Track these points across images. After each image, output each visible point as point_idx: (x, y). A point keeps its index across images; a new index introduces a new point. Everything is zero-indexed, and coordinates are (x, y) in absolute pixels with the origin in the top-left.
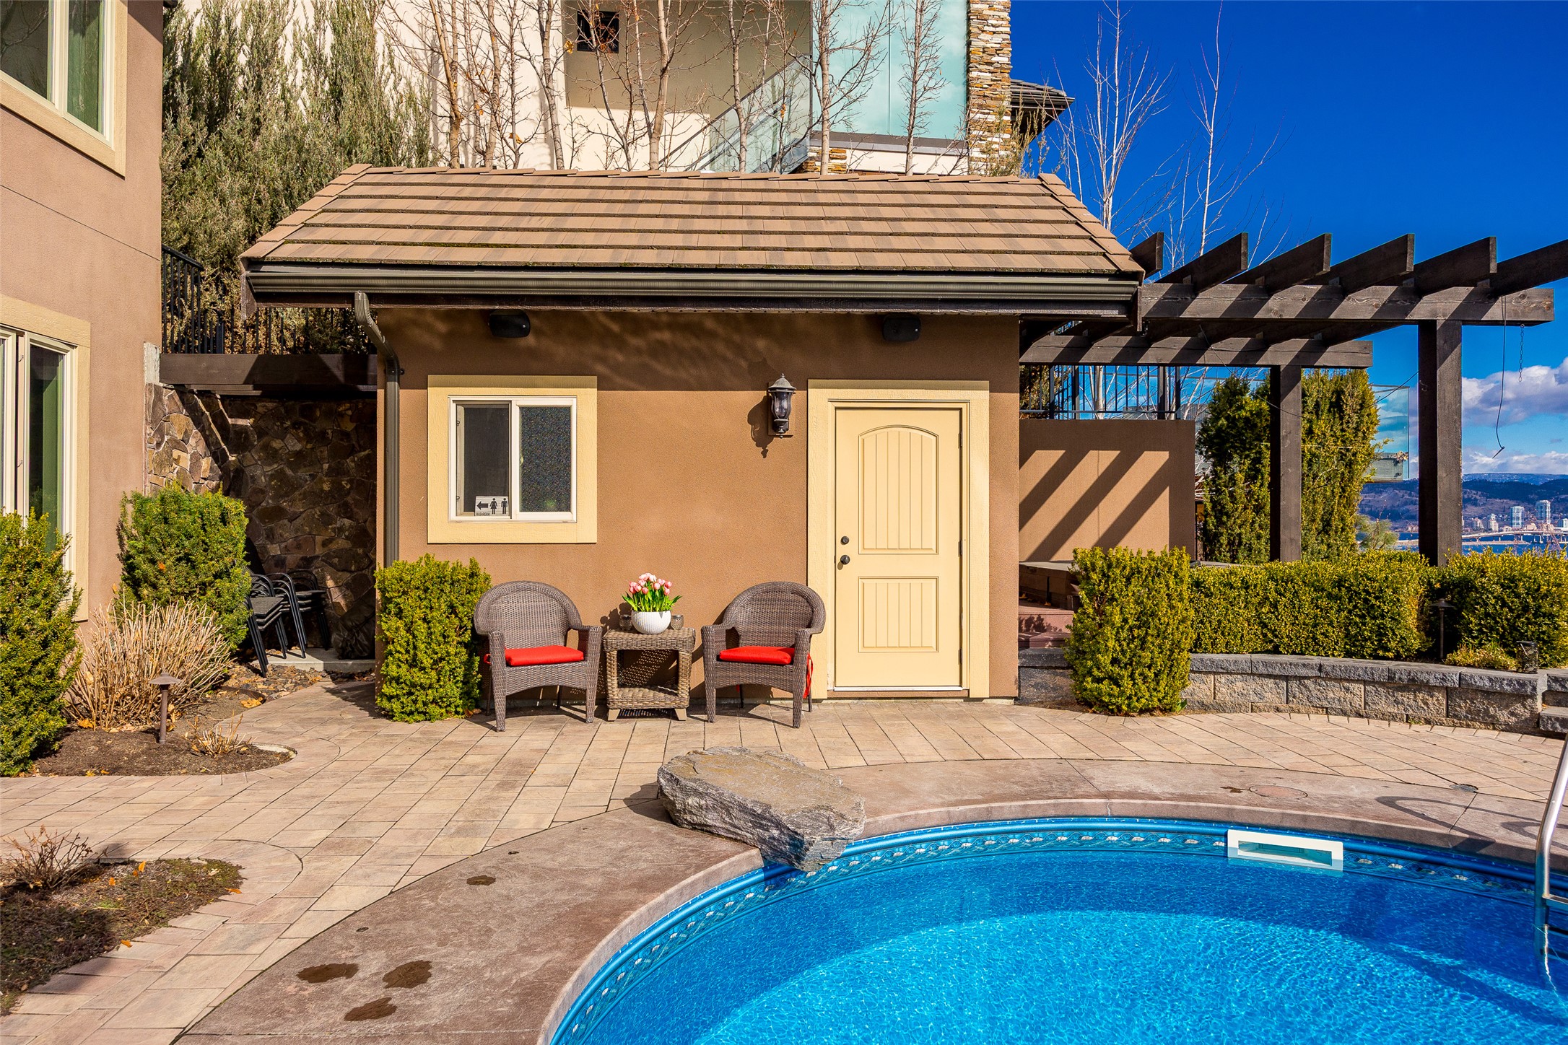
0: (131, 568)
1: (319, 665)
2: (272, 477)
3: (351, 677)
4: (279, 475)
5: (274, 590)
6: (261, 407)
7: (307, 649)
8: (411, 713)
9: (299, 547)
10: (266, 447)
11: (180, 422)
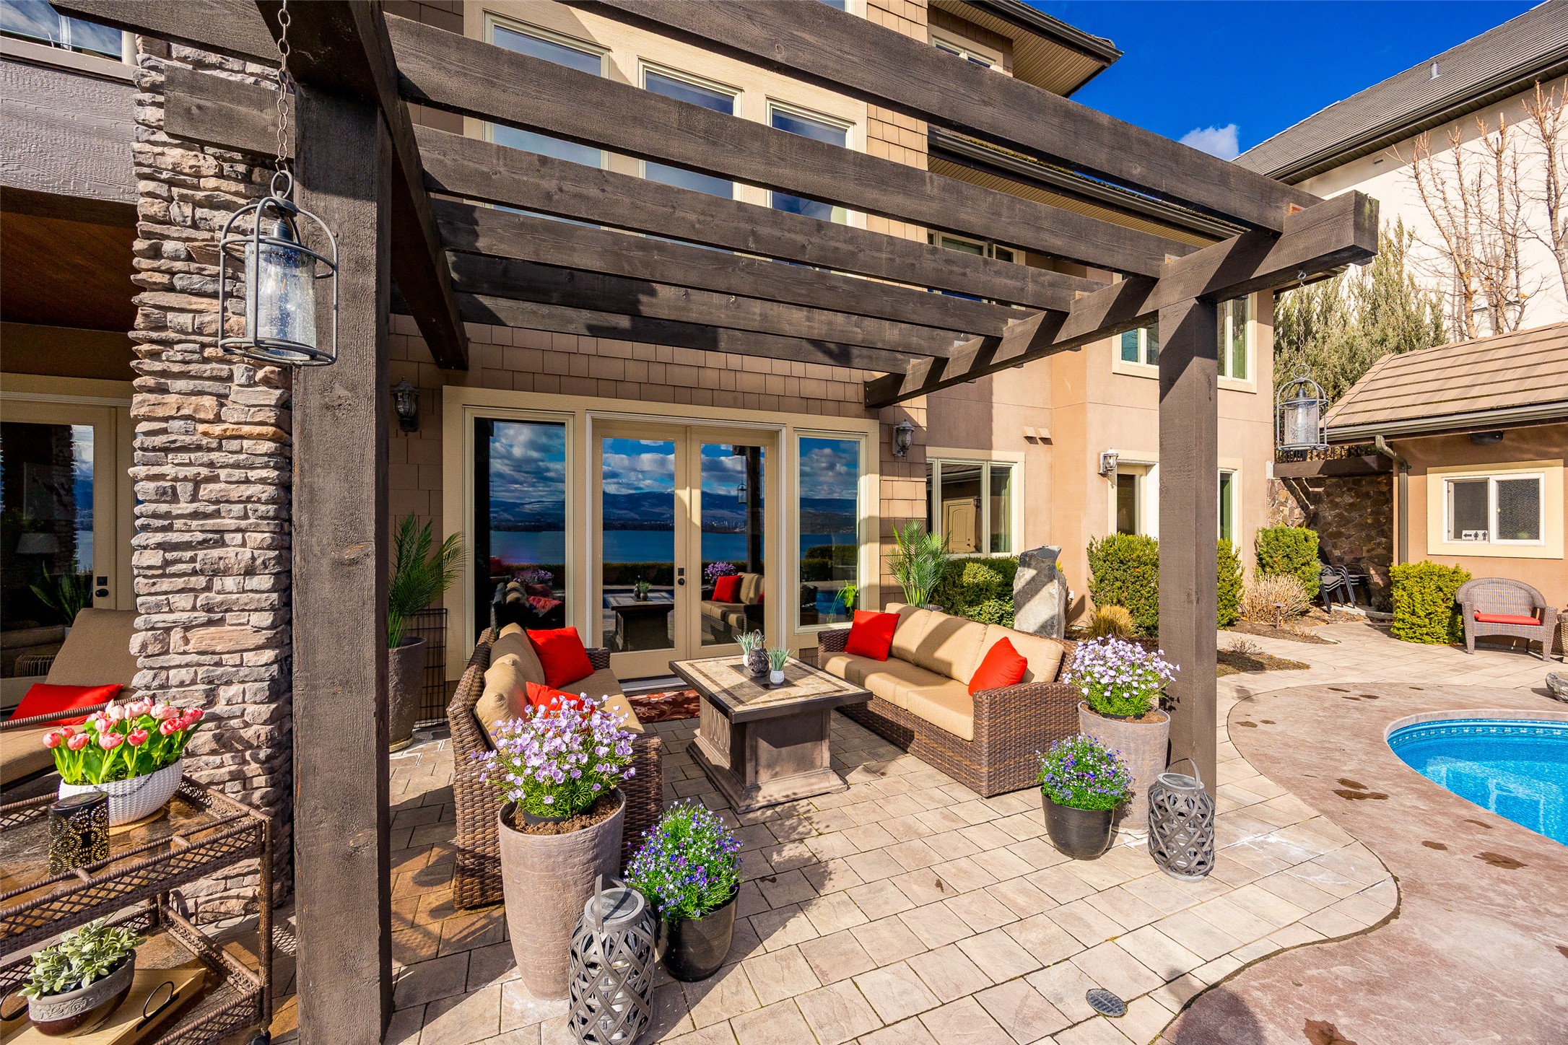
0: (1261, 559)
1: (1363, 613)
2: (1335, 516)
3: (1383, 621)
4: (1340, 515)
5: (1336, 573)
6: (1328, 482)
7: (1356, 604)
8: (1412, 638)
9: (1352, 552)
10: (1331, 502)
11: (1284, 493)
